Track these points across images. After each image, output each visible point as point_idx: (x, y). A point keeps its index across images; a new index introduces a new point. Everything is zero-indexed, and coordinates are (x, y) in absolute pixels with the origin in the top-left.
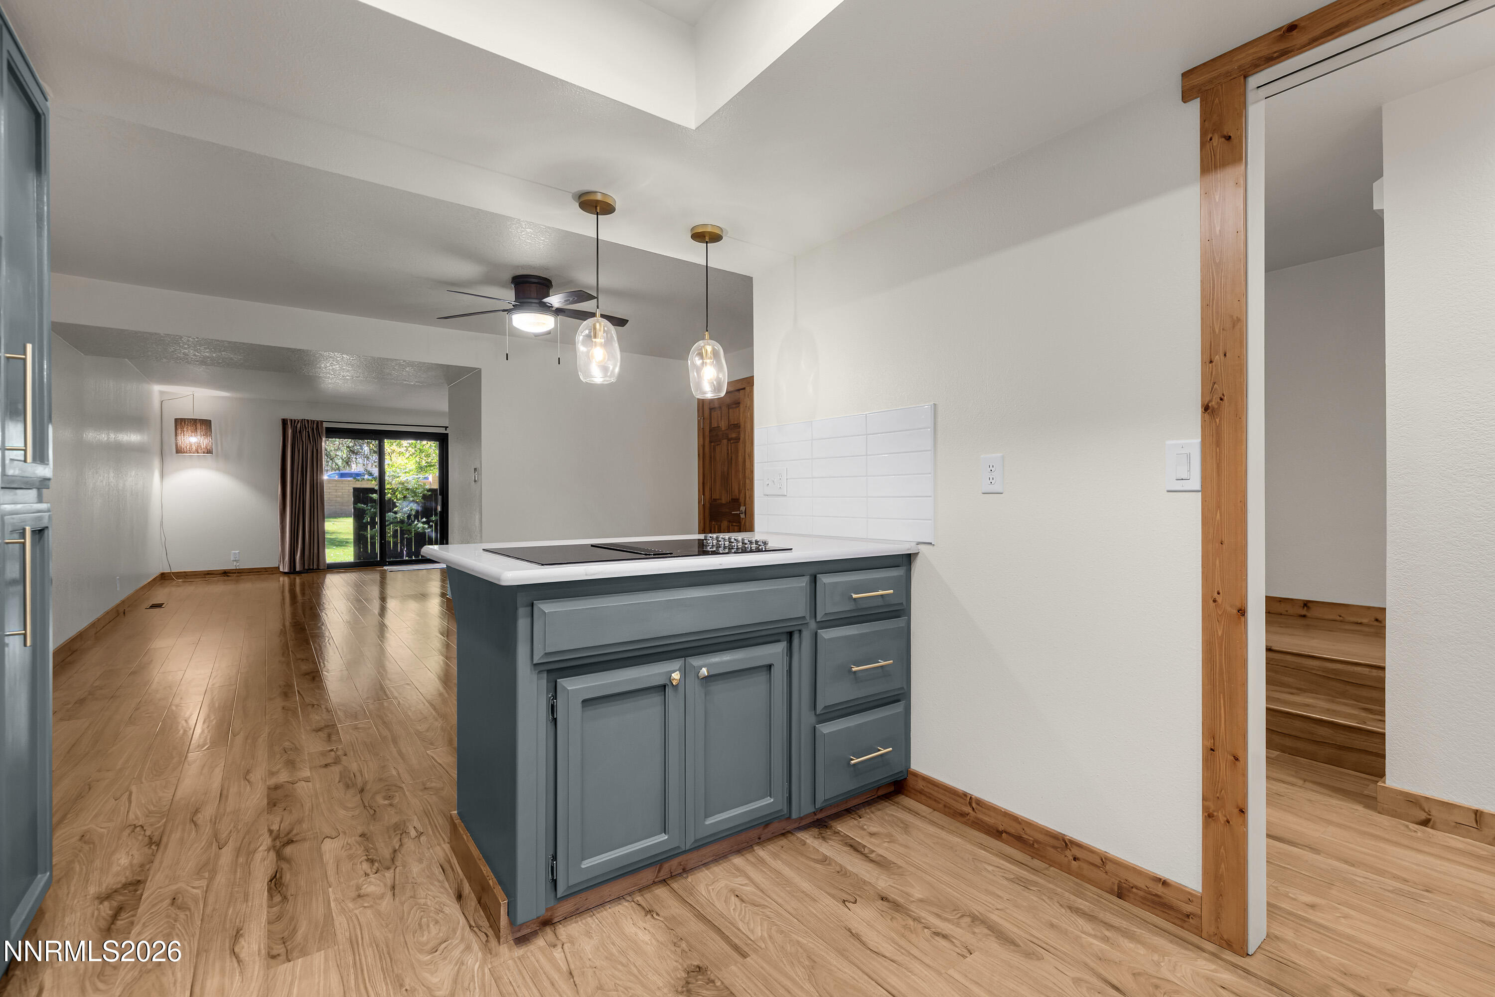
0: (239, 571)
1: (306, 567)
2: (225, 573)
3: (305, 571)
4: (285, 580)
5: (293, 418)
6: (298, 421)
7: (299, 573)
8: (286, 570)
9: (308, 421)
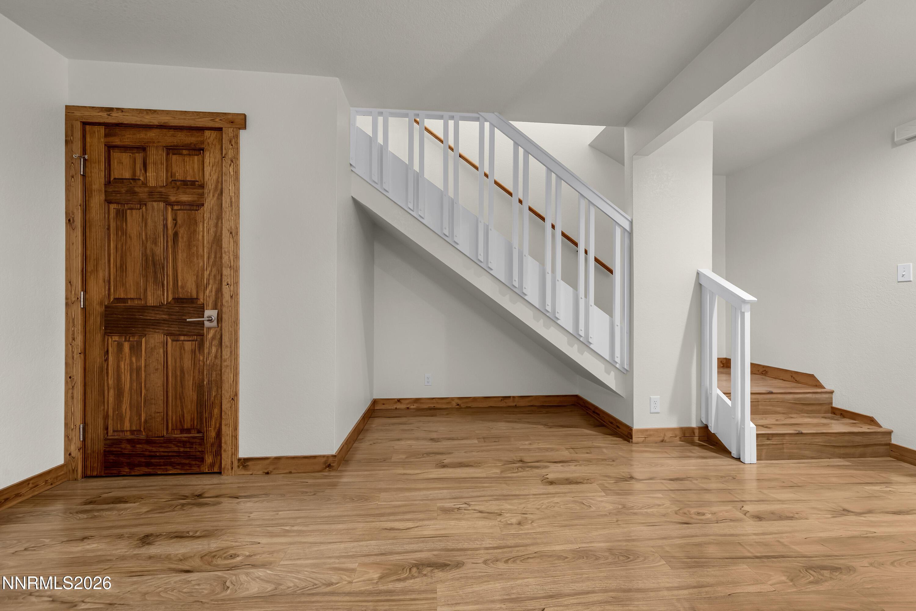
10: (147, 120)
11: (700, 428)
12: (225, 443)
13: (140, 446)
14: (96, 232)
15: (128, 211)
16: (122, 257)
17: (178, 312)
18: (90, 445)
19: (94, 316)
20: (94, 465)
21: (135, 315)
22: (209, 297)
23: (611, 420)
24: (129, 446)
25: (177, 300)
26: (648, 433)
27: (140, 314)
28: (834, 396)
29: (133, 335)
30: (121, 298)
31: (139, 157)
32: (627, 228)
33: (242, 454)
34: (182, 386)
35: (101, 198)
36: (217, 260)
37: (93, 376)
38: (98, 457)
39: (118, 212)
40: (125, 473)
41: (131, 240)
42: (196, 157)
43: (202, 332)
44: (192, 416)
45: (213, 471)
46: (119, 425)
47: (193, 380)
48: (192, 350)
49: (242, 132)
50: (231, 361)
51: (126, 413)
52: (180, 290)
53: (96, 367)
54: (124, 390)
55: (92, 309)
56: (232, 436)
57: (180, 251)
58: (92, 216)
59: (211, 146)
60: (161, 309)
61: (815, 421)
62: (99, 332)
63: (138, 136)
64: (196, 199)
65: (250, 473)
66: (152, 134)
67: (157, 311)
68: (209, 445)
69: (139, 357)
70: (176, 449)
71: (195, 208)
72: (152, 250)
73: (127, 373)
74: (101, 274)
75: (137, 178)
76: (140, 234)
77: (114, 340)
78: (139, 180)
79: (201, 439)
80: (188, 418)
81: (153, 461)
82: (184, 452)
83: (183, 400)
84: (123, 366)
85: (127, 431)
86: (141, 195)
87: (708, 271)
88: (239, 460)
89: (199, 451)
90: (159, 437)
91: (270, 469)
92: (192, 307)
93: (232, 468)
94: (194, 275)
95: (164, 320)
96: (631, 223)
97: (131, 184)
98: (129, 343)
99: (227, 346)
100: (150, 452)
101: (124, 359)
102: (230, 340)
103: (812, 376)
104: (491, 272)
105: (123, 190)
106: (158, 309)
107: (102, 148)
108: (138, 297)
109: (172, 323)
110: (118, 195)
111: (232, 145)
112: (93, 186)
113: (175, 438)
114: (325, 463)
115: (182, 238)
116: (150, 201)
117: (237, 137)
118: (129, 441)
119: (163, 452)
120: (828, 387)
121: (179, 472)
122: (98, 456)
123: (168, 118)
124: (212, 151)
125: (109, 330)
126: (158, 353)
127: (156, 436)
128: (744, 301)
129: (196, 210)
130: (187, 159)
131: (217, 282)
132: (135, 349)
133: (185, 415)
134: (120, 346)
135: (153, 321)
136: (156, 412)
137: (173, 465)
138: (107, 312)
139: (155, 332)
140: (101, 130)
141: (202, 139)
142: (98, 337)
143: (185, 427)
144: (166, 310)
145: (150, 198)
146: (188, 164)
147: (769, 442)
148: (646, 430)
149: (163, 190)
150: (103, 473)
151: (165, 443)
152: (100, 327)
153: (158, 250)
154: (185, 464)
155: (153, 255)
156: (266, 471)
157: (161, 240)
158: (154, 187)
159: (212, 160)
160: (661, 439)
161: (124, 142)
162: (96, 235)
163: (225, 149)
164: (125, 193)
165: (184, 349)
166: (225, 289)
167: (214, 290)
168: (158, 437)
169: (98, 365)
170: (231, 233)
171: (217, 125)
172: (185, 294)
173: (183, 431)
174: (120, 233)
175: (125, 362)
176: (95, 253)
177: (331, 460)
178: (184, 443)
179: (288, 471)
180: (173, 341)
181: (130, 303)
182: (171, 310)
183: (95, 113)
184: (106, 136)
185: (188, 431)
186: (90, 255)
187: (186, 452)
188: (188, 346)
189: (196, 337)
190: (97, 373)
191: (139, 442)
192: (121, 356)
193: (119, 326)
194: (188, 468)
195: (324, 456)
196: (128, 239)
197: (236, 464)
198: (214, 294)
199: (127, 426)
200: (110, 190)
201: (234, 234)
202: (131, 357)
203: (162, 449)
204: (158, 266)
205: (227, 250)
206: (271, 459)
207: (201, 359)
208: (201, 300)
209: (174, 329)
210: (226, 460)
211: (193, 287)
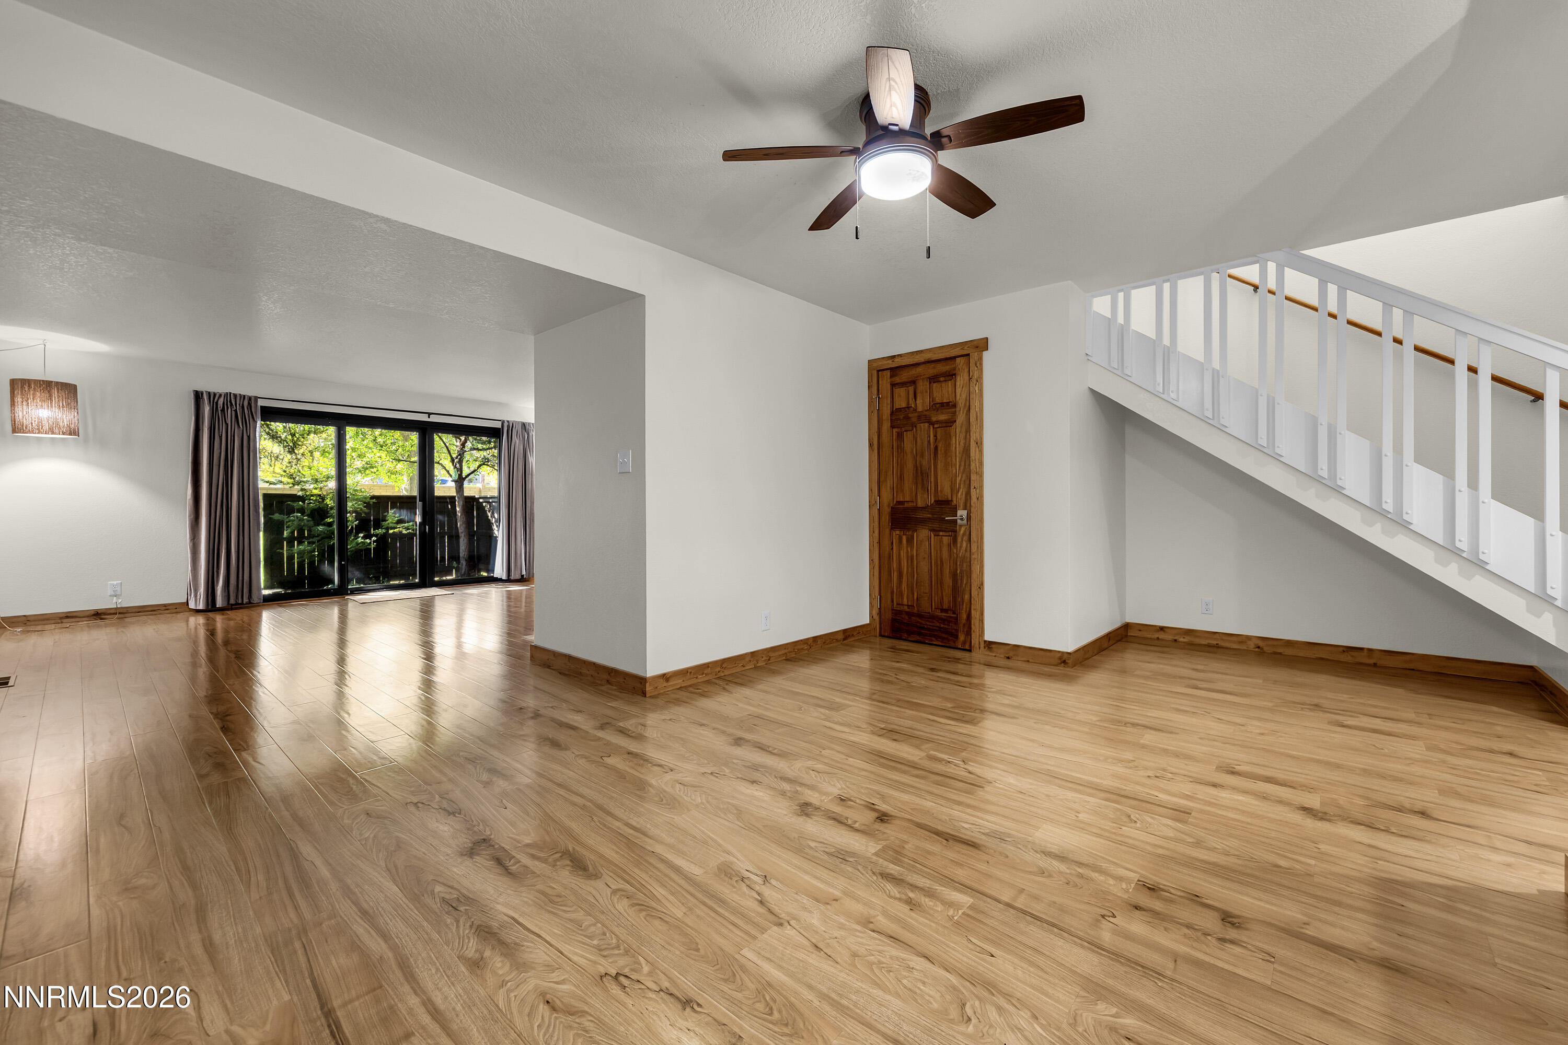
0: (121, 611)
1: (232, 601)
2: (98, 615)
3: (230, 607)
4: (198, 622)
5: (212, 390)
6: (220, 395)
7: (221, 610)
8: (201, 606)
9: (235, 395)
10: (917, 359)
12: (975, 625)
13: (914, 618)
14: (886, 452)
15: (905, 433)
16: (901, 469)
17: (938, 512)
18: (884, 612)
19: (885, 515)
20: (887, 629)
21: (910, 515)
22: (961, 499)
24: (907, 617)
25: (937, 502)
27: (913, 513)
29: (909, 529)
30: (901, 501)
31: (911, 389)
33: (988, 637)
34: (942, 574)
35: (889, 425)
36: (967, 467)
37: (885, 560)
39: (898, 434)
40: (905, 638)
41: (907, 455)
42: (950, 382)
43: (955, 529)
44: (949, 599)
45: (964, 648)
46: (900, 600)
47: (950, 569)
48: (948, 544)
49: (984, 353)
50: (978, 555)
51: (904, 591)
52: (939, 494)
54: (903, 573)
55: (884, 510)
56: (980, 620)
57: (939, 462)
58: (884, 439)
59: (961, 370)
60: (927, 510)
62: (888, 527)
63: (911, 373)
64: (950, 417)
65: (994, 654)
66: (920, 370)
67: (924, 511)
68: (961, 625)
69: (912, 550)
70: (938, 624)
71: (950, 425)
72: (921, 462)
73: (905, 560)
74: (889, 483)
75: (910, 406)
76: (912, 450)
77: (897, 533)
78: (912, 407)
79: (956, 619)
80: (946, 601)
81: (922, 631)
82: (943, 628)
83: (943, 585)
84: (902, 555)
85: (906, 605)
86: (913, 419)
88: (985, 641)
89: (954, 629)
91: (1010, 654)
92: (949, 508)
93: (980, 648)
94: (950, 481)
95: (929, 519)
97: (907, 411)
98: (906, 536)
99: (974, 542)
100: (921, 624)
101: (903, 549)
102: (977, 536)
104: (1281, 459)
105: (901, 417)
106: (924, 509)
107: (889, 385)
108: (911, 500)
109: (935, 521)
110: (899, 421)
111: (977, 367)
112: (884, 417)
113: (937, 616)
114: (1060, 658)
115: (941, 451)
116: (918, 424)
117: (981, 359)
118: (907, 613)
119: (929, 625)
121: (941, 644)
122: (888, 622)
123: (930, 355)
124: (962, 375)
125: (895, 525)
126: (924, 546)
130: (944, 384)
131: (967, 487)
132: (910, 542)
133: (944, 598)
134: (900, 539)
135: (921, 519)
136: (924, 593)
137: (936, 637)
138: (893, 512)
139: (923, 528)
140: (889, 373)
141: (954, 366)
142: (888, 531)
143: (944, 608)
144: (930, 510)
145: (919, 421)
146: (944, 388)
149: (926, 413)
150: (891, 635)
151: (930, 618)
152: (889, 523)
153: (924, 462)
154: (945, 638)
155: (921, 466)
156: (1007, 656)
157: (926, 454)
158: (922, 411)
159: (962, 382)
161: (901, 380)
162: (886, 454)
163: (972, 372)
164: (903, 419)
165: (943, 543)
166: (973, 492)
167: (964, 493)
168: (925, 613)
169: (887, 553)
170: (977, 443)
171: (966, 353)
172: (943, 497)
173: (942, 610)
174: (900, 451)
175: (904, 552)
176: (885, 467)
177: (1066, 656)
178: (943, 620)
179: (1026, 659)
180: (935, 535)
181: (907, 505)
182: (934, 511)
183: (885, 362)
184: (891, 377)
185: (946, 611)
186: (882, 469)
187: (945, 628)
188: (946, 540)
189: (951, 533)
190: (887, 558)
191: (913, 615)
192: (901, 547)
193: (900, 523)
194: (947, 642)
195: (1059, 652)
196: (905, 455)
197: (982, 645)
198: (964, 496)
199: (906, 602)
200: (894, 418)
201: (979, 444)
202: (907, 548)
203: (928, 623)
204: (924, 475)
205: (974, 458)
206: (1010, 646)
207: (955, 551)
208: (955, 502)
209: (936, 526)
210: (975, 641)
211: (949, 491)
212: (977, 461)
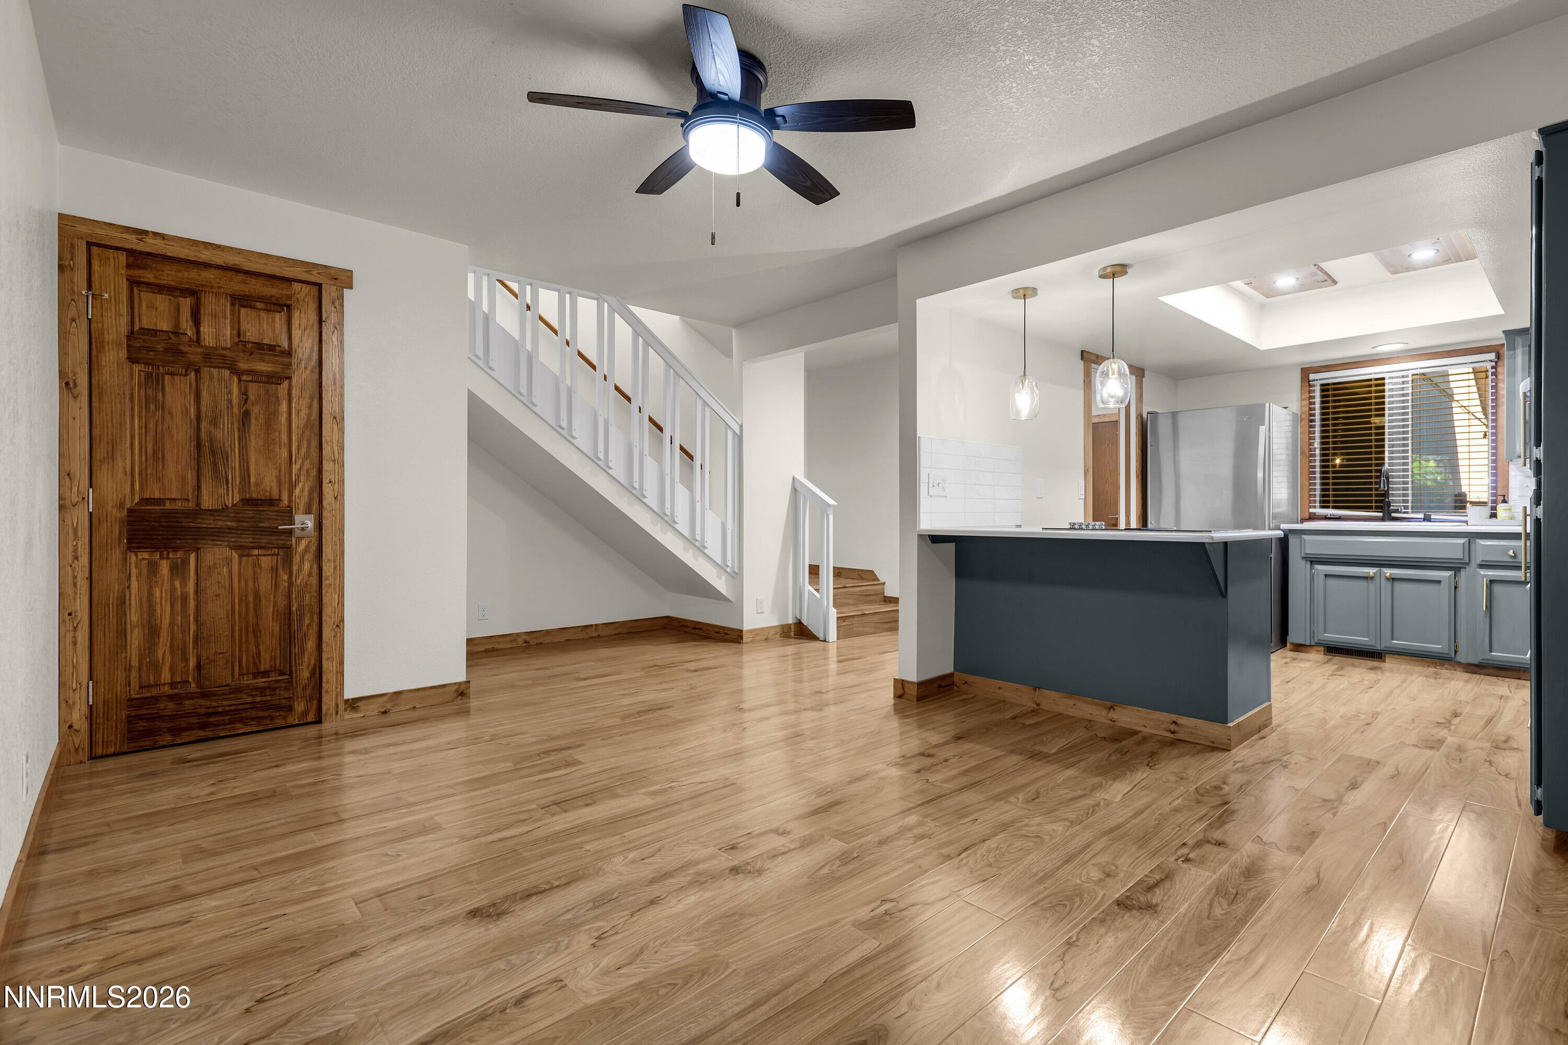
10: (205, 256)
11: (795, 624)
12: (328, 682)
13: (191, 702)
14: (112, 402)
15: (167, 377)
16: (155, 441)
17: (252, 518)
18: (102, 710)
19: (109, 524)
20: (110, 739)
21: (181, 522)
22: (300, 497)
23: (718, 630)
24: (171, 705)
25: (248, 502)
26: (755, 633)
27: (190, 520)
28: (886, 586)
29: (176, 549)
30: (154, 499)
31: (186, 304)
32: (738, 431)
33: (349, 694)
34: (257, 615)
35: (121, 355)
36: (312, 450)
37: (107, 610)
38: (116, 727)
39: (149, 376)
40: (165, 743)
41: (172, 417)
42: (277, 315)
43: (288, 543)
44: (273, 654)
45: (305, 721)
46: (151, 678)
47: (274, 606)
48: (272, 567)
49: (346, 292)
50: (335, 579)
51: (163, 659)
52: (253, 488)
53: (113, 597)
54: (161, 627)
55: (104, 514)
56: (337, 672)
57: (253, 437)
58: (104, 378)
59: (301, 303)
60: (224, 514)
61: (873, 607)
62: (117, 546)
63: (186, 274)
64: (280, 370)
65: (362, 715)
66: (209, 275)
67: (218, 516)
68: (299, 689)
69: (184, 583)
70: (250, 699)
71: (275, 381)
72: (210, 432)
73: (166, 602)
74: (120, 463)
75: (181, 331)
76: (186, 409)
77: (140, 557)
78: (186, 334)
79: (289, 682)
80: (266, 657)
81: (211, 720)
82: (262, 701)
83: (259, 634)
84: (158, 594)
85: (164, 684)
86: (191, 356)
87: (801, 478)
88: (347, 701)
89: (285, 698)
90: (222, 686)
91: (389, 706)
92: (274, 511)
93: (337, 712)
94: (276, 469)
95: (228, 529)
96: (741, 427)
97: (170, 338)
98: (169, 561)
99: (329, 560)
100: (207, 708)
101: (160, 583)
102: (334, 552)
103: (872, 571)
105: (160, 347)
106: (219, 513)
107: (124, 284)
108: (184, 497)
109: (243, 532)
110: (151, 353)
111: (335, 308)
112: (106, 336)
113: (248, 686)
114: (457, 691)
115: (256, 419)
116: (205, 367)
117: (341, 298)
118: (170, 697)
119: (229, 706)
120: (882, 580)
121: (255, 729)
122: (116, 724)
123: (238, 259)
124: (303, 310)
125: (136, 543)
126: (219, 574)
127: (218, 685)
128: (829, 505)
129: (278, 384)
130: (263, 315)
131: (312, 479)
132: (179, 569)
133: (262, 653)
134: (153, 568)
135: (212, 530)
136: (216, 654)
137: (242, 720)
138: (130, 519)
139: (215, 545)
140: (120, 257)
141: (288, 293)
142: (117, 554)
143: (262, 669)
144: (232, 515)
145: (206, 362)
146: (265, 321)
147: (844, 624)
148: (754, 630)
149: (226, 353)
150: (126, 747)
151: (230, 693)
152: (120, 539)
153: (219, 433)
154: (264, 718)
155: (211, 440)
156: (383, 710)
157: (224, 420)
158: (213, 347)
159: (304, 321)
160: (765, 637)
161: (161, 279)
162: (112, 408)
163: (326, 311)
164: (163, 351)
165: (260, 567)
166: (327, 488)
167: (306, 489)
168: (220, 687)
169: (116, 595)
170: (335, 418)
171: (314, 279)
172: (261, 493)
173: (257, 674)
174: (152, 407)
175: (162, 588)
176: (110, 433)
177: (463, 687)
178: (262, 690)
179: (411, 706)
180: (240, 556)
181: (168, 506)
182: (241, 515)
183: (112, 233)
184: (129, 266)
185: (266, 674)
186: (100, 436)
187: (265, 701)
188: (266, 562)
189: (277, 550)
190: (115, 606)
191: (190, 696)
192: (154, 579)
193: (154, 537)
194: (268, 722)
195: (455, 684)
196: (167, 417)
197: (342, 706)
198: (306, 494)
199: (166, 676)
200: (137, 344)
201: (339, 419)
202: (172, 580)
203: (226, 703)
204: (220, 456)
205: (329, 439)
206: (388, 696)
207: (286, 577)
208: (286, 502)
209: (246, 540)
210: (328, 703)
211: (274, 484)
212: (335, 443)
